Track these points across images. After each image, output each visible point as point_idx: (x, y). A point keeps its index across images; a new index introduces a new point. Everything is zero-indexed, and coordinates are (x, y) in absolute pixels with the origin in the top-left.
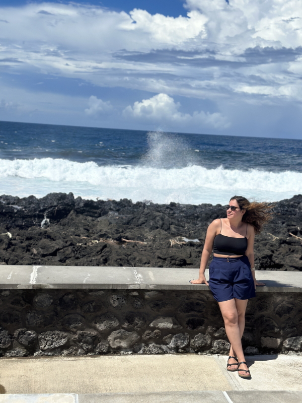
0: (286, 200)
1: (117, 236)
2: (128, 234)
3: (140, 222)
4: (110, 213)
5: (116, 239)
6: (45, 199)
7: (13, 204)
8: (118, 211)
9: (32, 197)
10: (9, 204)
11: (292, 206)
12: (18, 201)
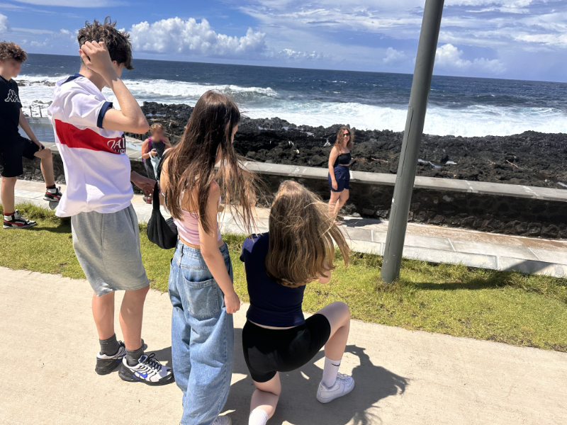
0: (517, 135)
1: (368, 156)
2: (376, 155)
3: (390, 147)
4: (371, 139)
5: (367, 158)
6: (329, 128)
7: (308, 131)
8: (377, 138)
9: (321, 127)
10: (305, 131)
11: (520, 140)
12: (311, 129)
